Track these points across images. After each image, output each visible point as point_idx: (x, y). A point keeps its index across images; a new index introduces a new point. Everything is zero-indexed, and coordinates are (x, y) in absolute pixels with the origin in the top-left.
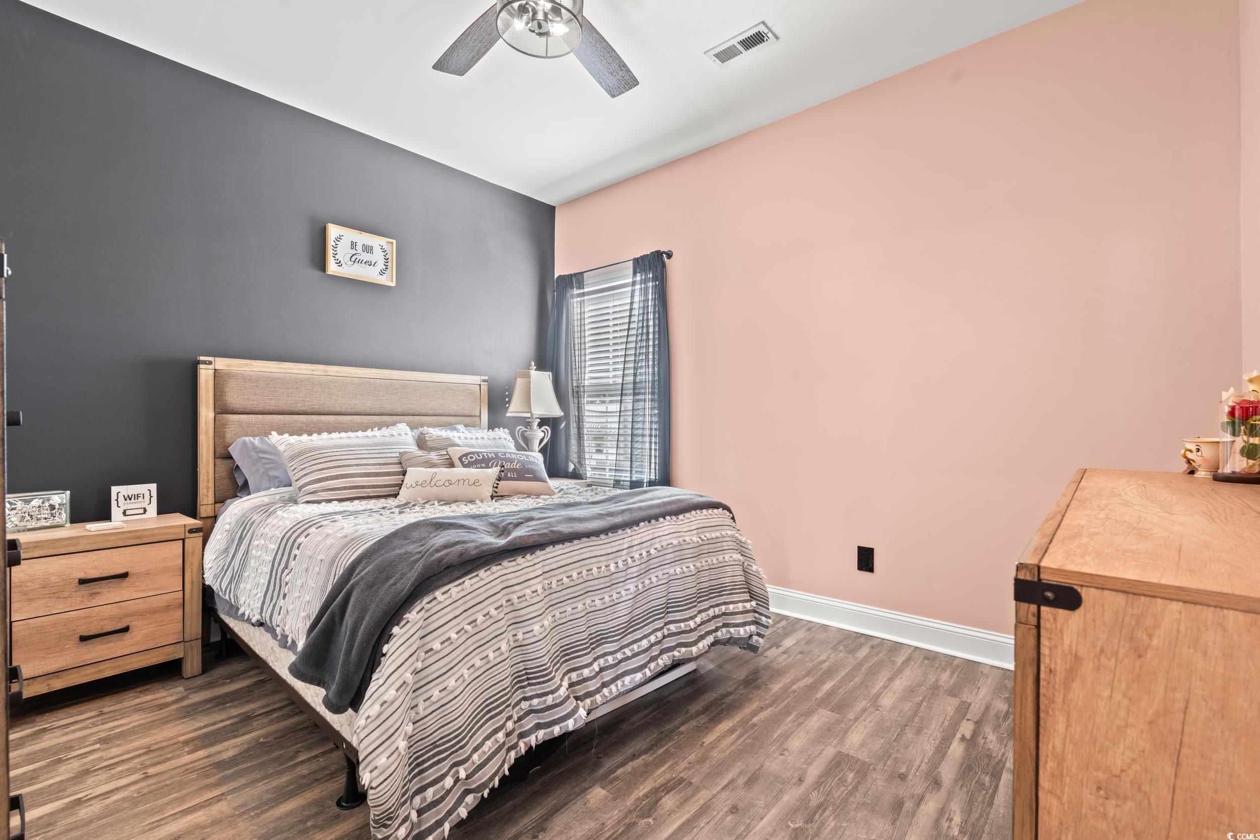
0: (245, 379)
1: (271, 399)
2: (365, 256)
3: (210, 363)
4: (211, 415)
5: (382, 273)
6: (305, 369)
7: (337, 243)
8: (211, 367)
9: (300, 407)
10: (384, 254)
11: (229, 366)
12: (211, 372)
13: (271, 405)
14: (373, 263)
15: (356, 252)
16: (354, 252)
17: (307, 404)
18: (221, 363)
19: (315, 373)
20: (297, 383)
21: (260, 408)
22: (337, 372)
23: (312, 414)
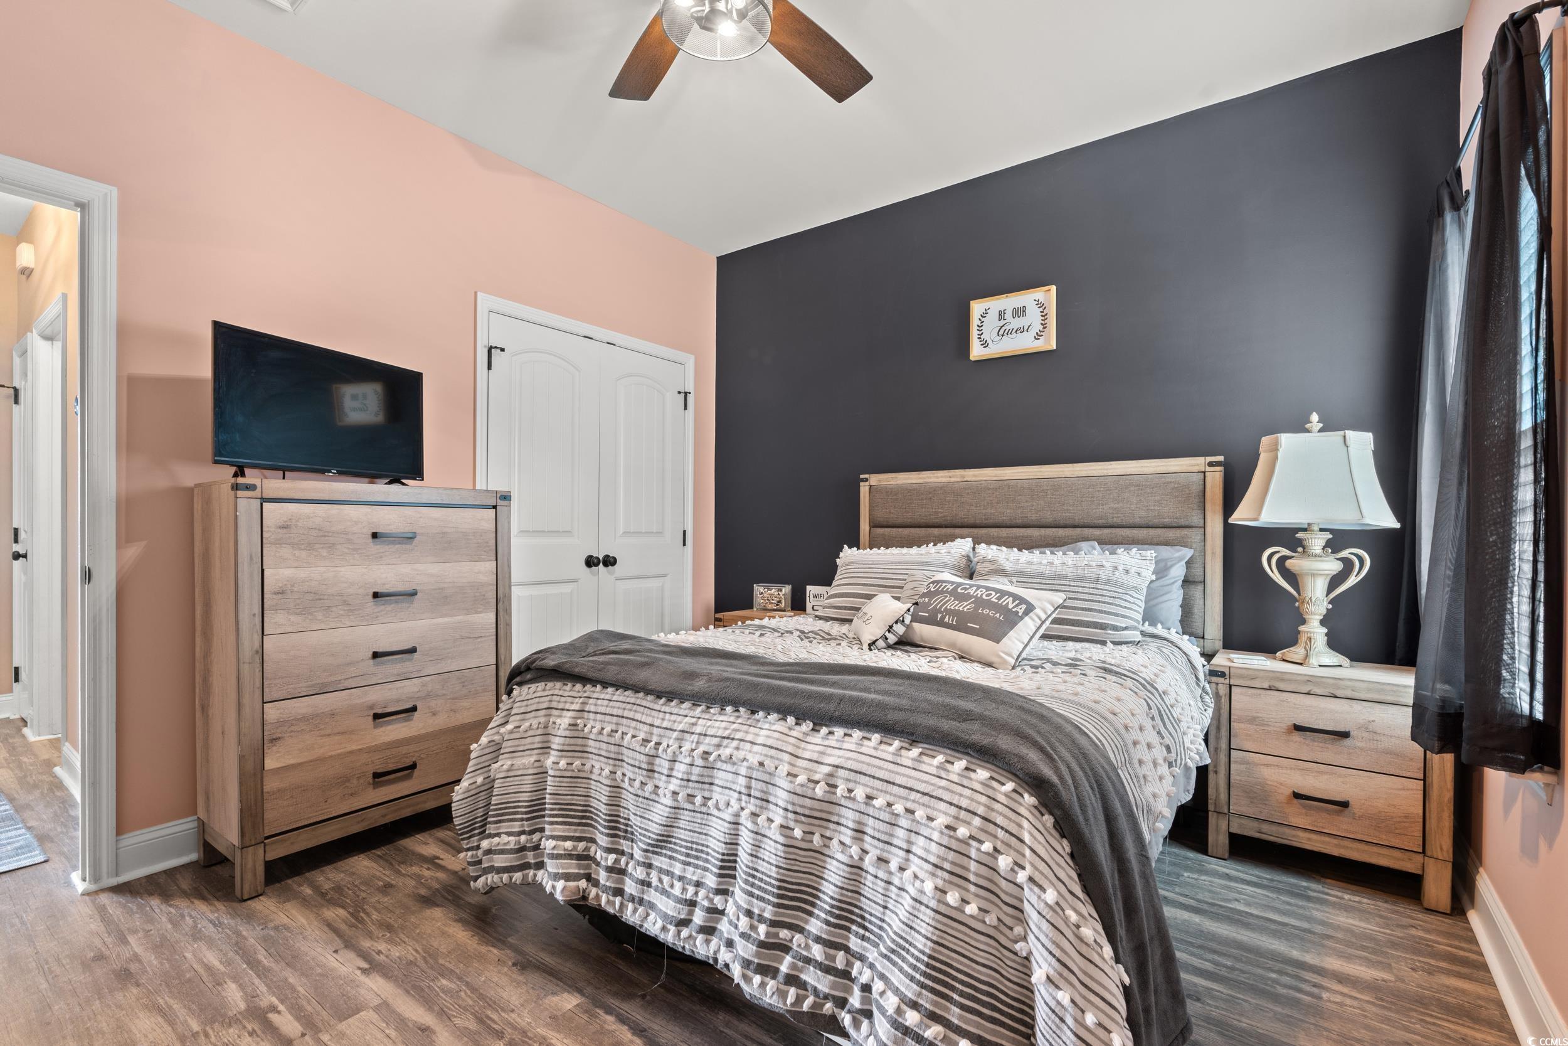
0: (887, 492)
1: (908, 512)
2: (1016, 323)
3: (866, 480)
4: (867, 528)
5: (1038, 337)
6: (942, 477)
7: (983, 319)
8: (867, 483)
9: (933, 519)
10: (1041, 310)
11: (879, 481)
12: (867, 488)
13: (908, 517)
14: (1026, 328)
15: (1005, 322)
16: (1003, 322)
17: (940, 515)
18: (875, 479)
19: (952, 480)
20: (930, 493)
21: (899, 521)
22: (975, 476)
23: (946, 527)
